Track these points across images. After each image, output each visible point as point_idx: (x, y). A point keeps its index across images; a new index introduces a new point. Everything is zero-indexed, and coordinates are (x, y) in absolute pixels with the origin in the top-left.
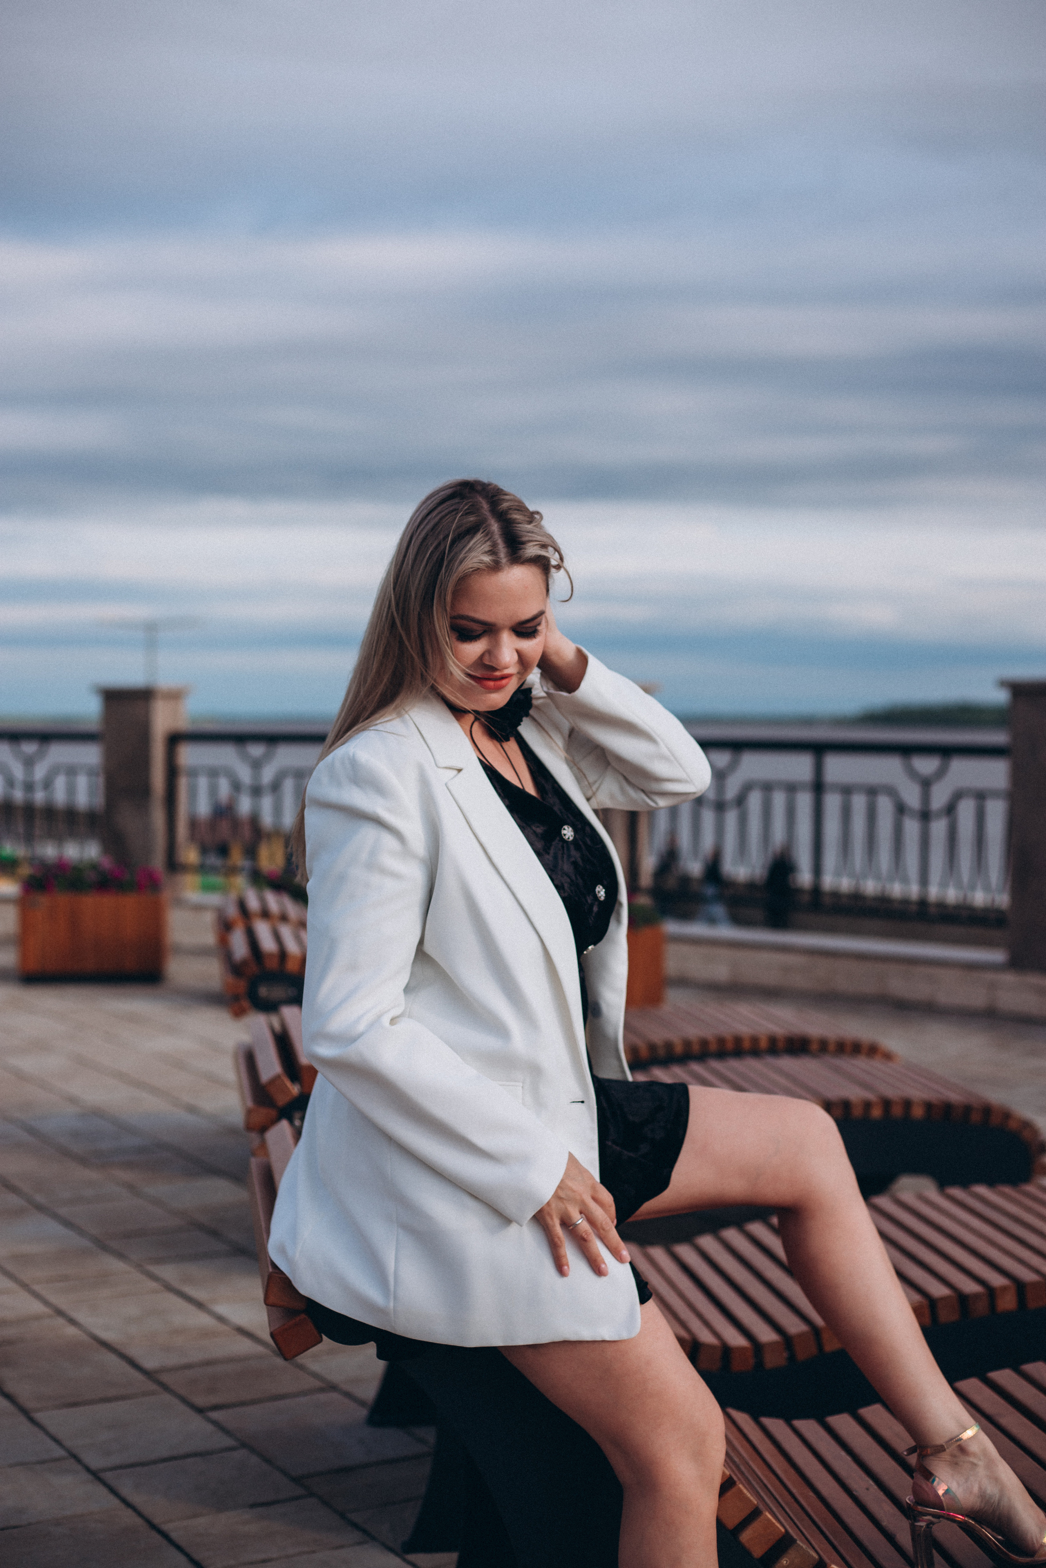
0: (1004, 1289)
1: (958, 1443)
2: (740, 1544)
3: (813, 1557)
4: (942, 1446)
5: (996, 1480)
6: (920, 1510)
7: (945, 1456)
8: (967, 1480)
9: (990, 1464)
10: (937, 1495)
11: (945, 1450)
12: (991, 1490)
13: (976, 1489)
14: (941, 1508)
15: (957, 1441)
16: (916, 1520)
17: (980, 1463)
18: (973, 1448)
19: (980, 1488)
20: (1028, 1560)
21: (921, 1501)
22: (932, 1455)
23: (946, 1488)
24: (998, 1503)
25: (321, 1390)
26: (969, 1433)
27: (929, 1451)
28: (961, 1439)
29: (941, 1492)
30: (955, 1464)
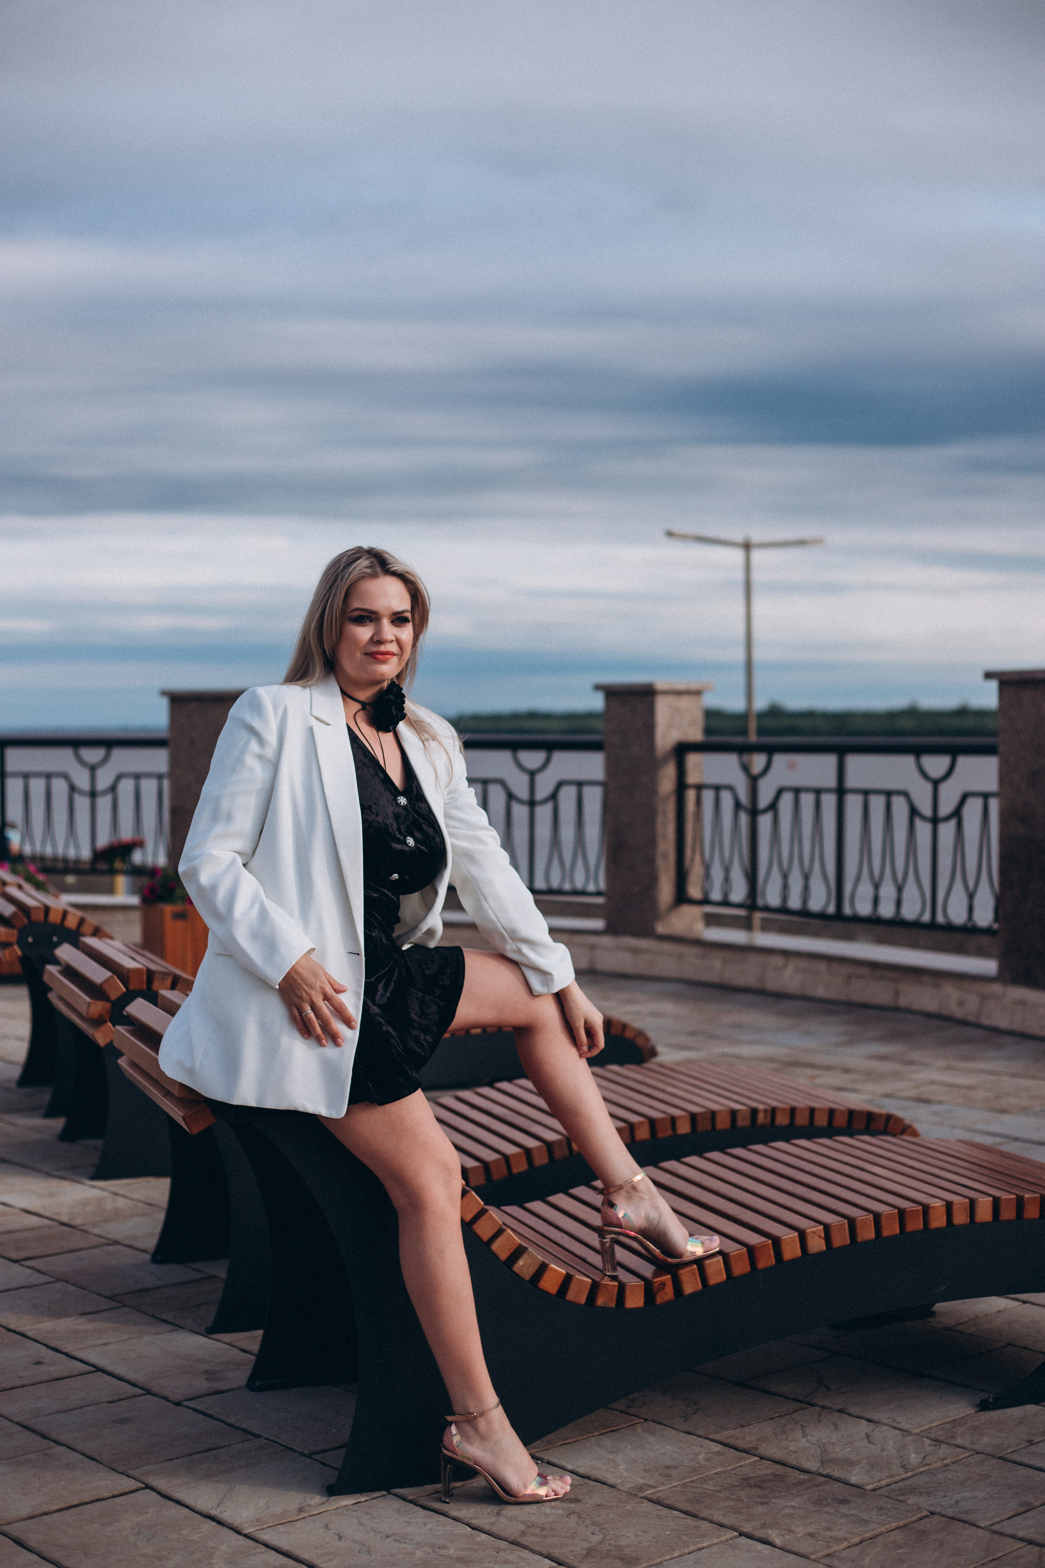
0: (641, 1123)
1: (631, 1184)
2: (491, 1250)
3: (539, 1259)
4: (621, 1185)
5: (656, 1208)
6: (606, 1229)
7: (623, 1192)
8: (638, 1208)
9: (652, 1197)
10: (618, 1218)
11: (623, 1188)
12: (653, 1214)
13: (643, 1214)
14: (621, 1227)
15: (630, 1183)
16: (604, 1238)
17: (646, 1197)
18: (641, 1187)
19: (646, 1214)
20: (677, 1260)
21: (607, 1222)
22: (614, 1192)
23: (624, 1212)
24: (658, 1223)
25: (108, 1244)
26: (638, 1178)
27: (612, 1190)
28: (632, 1182)
29: (621, 1215)
30: (629, 1198)
